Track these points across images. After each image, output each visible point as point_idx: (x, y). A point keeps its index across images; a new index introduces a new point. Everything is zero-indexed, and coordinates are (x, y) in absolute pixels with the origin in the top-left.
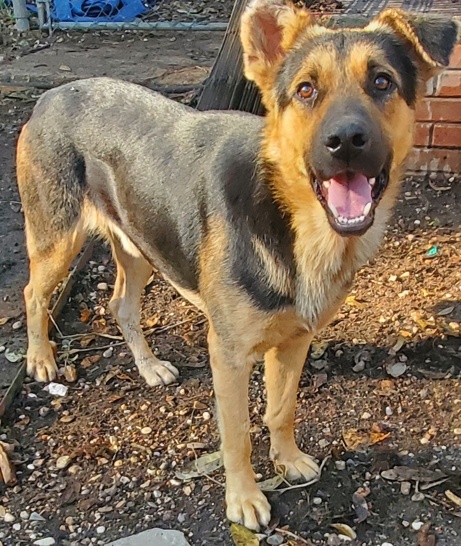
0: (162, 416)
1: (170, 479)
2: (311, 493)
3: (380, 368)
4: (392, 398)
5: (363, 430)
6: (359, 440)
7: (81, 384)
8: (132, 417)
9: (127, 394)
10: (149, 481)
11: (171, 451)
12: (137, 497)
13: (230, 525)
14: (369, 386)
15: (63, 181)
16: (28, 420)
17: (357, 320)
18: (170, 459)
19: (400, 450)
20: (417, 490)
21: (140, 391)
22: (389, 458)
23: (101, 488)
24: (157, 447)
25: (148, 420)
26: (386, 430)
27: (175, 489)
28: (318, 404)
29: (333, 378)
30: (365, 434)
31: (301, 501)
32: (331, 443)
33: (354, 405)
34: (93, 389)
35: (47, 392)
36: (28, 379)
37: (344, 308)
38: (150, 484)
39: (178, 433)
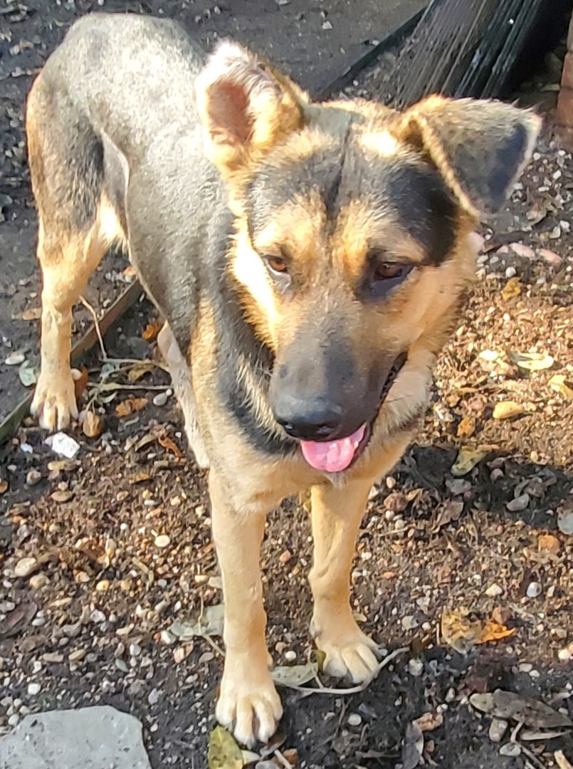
0: (194, 522)
1: (162, 629)
2: (349, 706)
3: (550, 512)
4: (547, 568)
5: (478, 615)
6: (465, 631)
7: (104, 443)
8: (152, 514)
9: (161, 473)
10: (132, 626)
11: (184, 583)
12: (106, 647)
13: (215, 727)
14: (520, 540)
15: (74, 161)
16: (6, 488)
17: (553, 419)
18: (177, 597)
19: (521, 661)
20: (513, 738)
21: (181, 471)
22: (491, 675)
23: (61, 621)
24: (166, 573)
25: (171, 523)
26: (513, 621)
27: (163, 648)
28: (429, 553)
29: (471, 514)
30: (478, 622)
31: (331, 714)
32: (420, 626)
33: (484, 567)
34: (117, 455)
35: (48, 447)
36: (29, 421)
37: (543, 394)
38: (131, 631)
39: (206, 556)
